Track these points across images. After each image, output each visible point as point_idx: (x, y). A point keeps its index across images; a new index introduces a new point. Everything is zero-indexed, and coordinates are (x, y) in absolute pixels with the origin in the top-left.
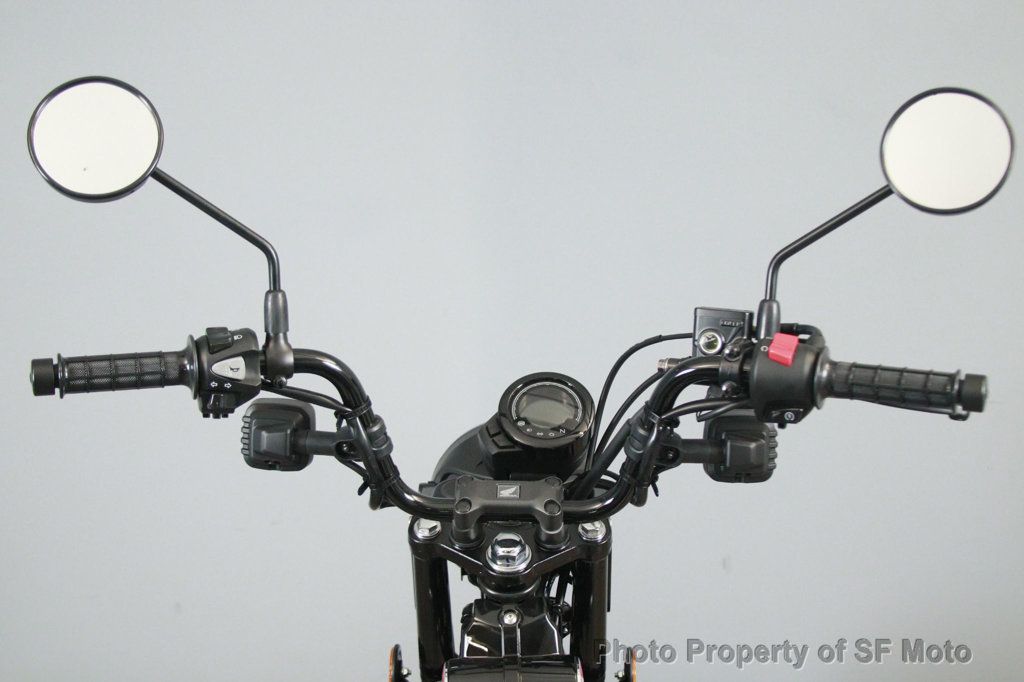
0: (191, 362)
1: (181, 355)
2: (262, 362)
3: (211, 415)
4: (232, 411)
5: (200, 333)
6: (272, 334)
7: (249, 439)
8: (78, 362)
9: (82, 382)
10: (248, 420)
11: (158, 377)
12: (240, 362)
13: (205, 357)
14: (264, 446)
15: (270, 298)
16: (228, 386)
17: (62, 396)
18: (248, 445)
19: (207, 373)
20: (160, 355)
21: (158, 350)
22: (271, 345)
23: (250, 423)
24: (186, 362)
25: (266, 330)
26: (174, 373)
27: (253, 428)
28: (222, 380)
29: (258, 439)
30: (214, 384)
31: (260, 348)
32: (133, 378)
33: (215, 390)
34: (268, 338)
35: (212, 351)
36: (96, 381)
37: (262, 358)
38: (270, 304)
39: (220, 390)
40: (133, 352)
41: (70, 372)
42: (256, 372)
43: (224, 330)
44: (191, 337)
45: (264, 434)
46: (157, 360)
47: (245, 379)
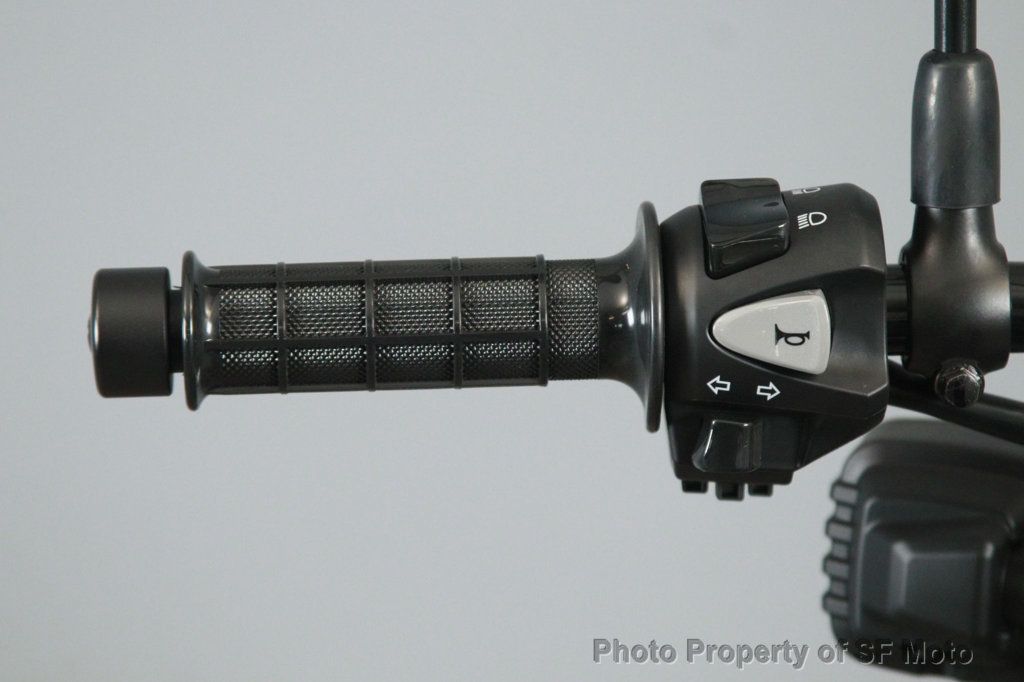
0: (641, 302)
1: (608, 272)
2: (893, 308)
3: (712, 486)
4: (786, 479)
5: (678, 198)
6: (935, 211)
7: (849, 561)
8: (253, 286)
9: (264, 356)
10: (851, 496)
11: (526, 348)
12: (811, 310)
13: (690, 285)
14: (899, 594)
15: (935, 81)
16: (769, 391)
17: (193, 403)
18: (847, 582)
19: (694, 345)
20: (534, 270)
21: (530, 252)
22: (932, 250)
23: (856, 508)
24: (624, 300)
25: (917, 197)
26: (580, 339)
27: (866, 528)
28: (748, 370)
29: (879, 565)
30: (718, 385)
31: (893, 257)
32: (439, 351)
33: (722, 403)
34: (923, 224)
35: (716, 268)
36: (311, 355)
37: (895, 293)
38: (932, 101)
39: (742, 403)
40: (445, 254)
41: (223, 319)
42: (872, 346)
43: (767, 188)
44: (648, 212)
45: (902, 553)
46: (521, 289)
47: (831, 371)
